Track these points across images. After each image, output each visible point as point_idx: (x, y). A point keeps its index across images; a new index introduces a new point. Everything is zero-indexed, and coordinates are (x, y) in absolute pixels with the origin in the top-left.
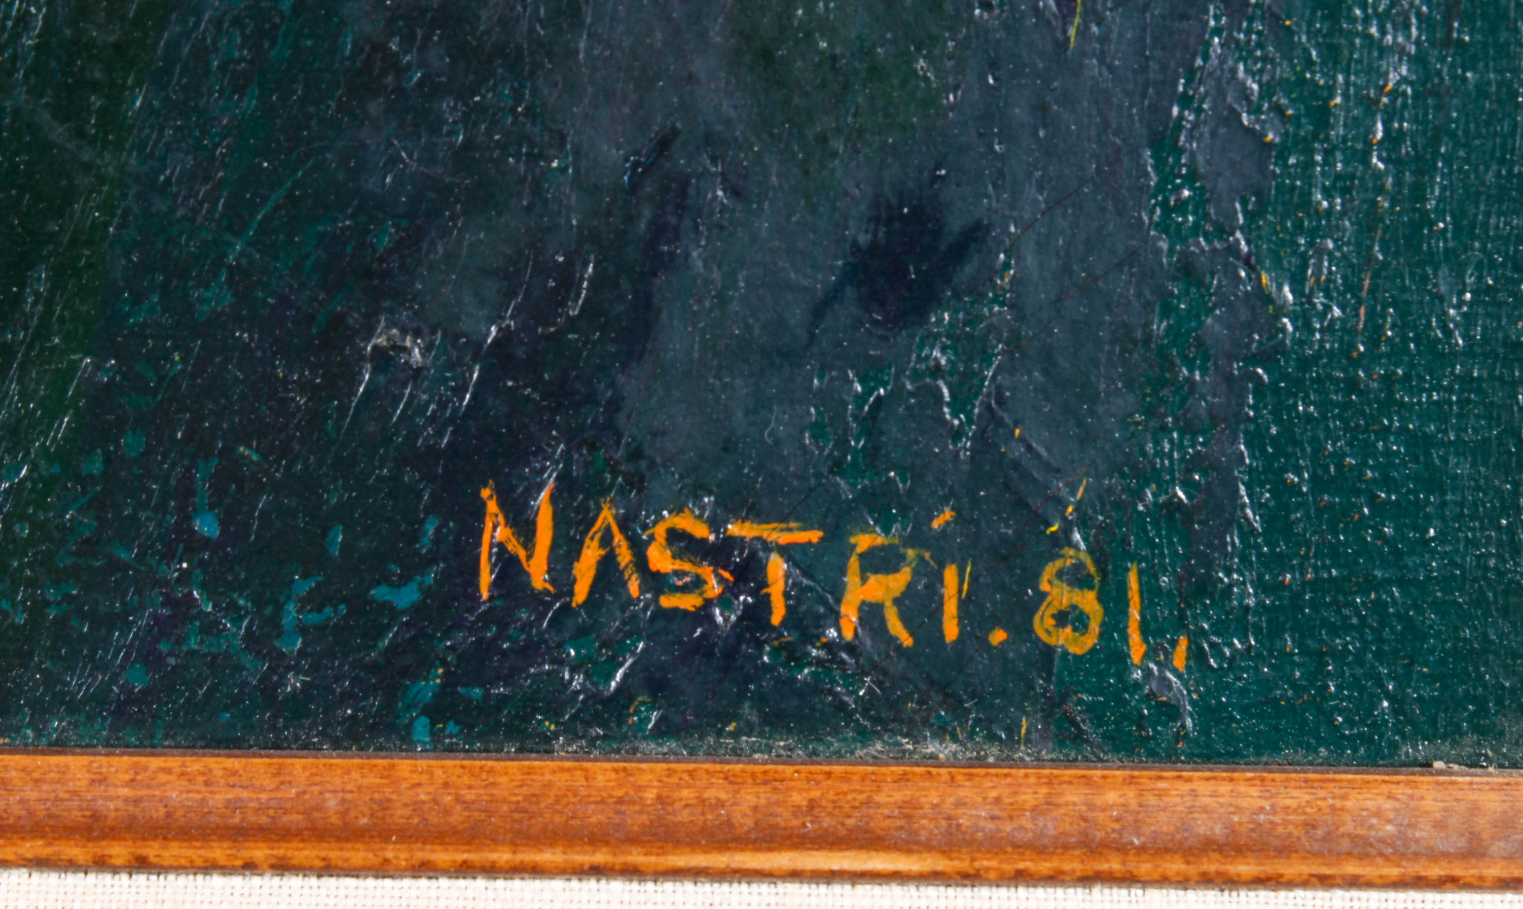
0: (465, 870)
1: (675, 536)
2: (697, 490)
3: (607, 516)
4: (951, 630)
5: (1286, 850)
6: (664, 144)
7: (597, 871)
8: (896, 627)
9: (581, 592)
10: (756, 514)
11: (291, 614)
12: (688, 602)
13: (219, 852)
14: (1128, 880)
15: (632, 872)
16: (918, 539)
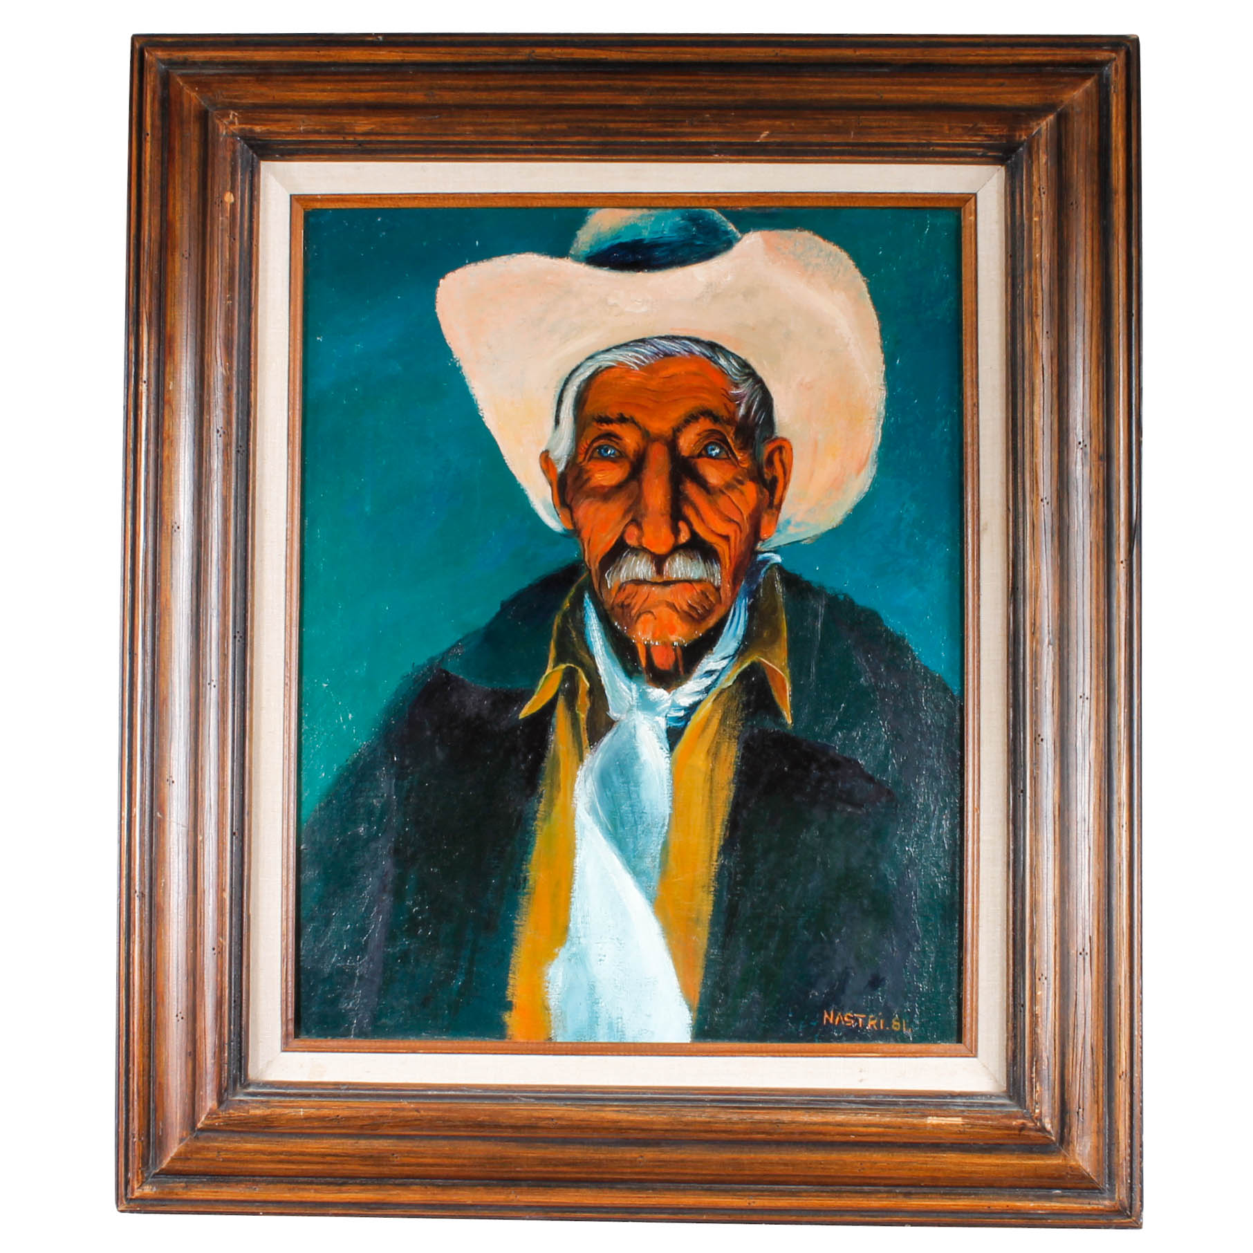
0: (824, 1056)
1: (849, 1017)
2: (850, 1010)
3: (839, 1014)
4: (882, 1027)
5: (923, 1053)
6: (846, 968)
7: (840, 1056)
8: (875, 1027)
9: (836, 1023)
10: (856, 1013)
11: (801, 1026)
12: (849, 1024)
13: (795, 1054)
14: (904, 1057)
15: (844, 1057)
16: (877, 1015)
